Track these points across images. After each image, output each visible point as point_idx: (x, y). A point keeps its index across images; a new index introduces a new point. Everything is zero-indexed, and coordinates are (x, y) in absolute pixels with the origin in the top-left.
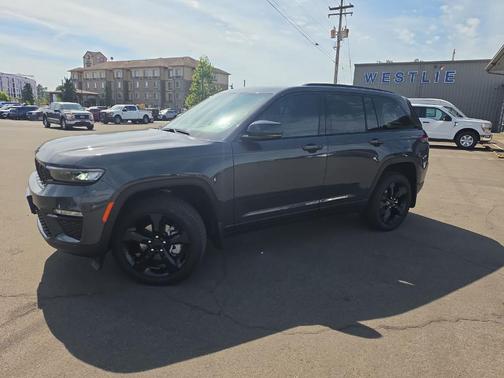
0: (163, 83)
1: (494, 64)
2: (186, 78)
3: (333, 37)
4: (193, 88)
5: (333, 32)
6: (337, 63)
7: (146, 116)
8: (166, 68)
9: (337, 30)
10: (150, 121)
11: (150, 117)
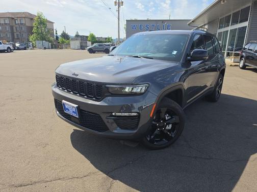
0: (12, 27)
1: (193, 22)
2: (27, 25)
3: (116, 5)
4: (34, 31)
5: (116, 2)
6: (119, 19)
7: (9, 48)
8: (13, 18)
9: (117, 2)
10: (11, 51)
11: (12, 48)
